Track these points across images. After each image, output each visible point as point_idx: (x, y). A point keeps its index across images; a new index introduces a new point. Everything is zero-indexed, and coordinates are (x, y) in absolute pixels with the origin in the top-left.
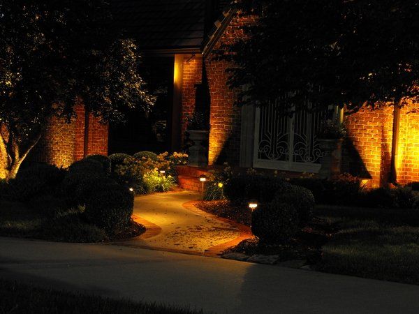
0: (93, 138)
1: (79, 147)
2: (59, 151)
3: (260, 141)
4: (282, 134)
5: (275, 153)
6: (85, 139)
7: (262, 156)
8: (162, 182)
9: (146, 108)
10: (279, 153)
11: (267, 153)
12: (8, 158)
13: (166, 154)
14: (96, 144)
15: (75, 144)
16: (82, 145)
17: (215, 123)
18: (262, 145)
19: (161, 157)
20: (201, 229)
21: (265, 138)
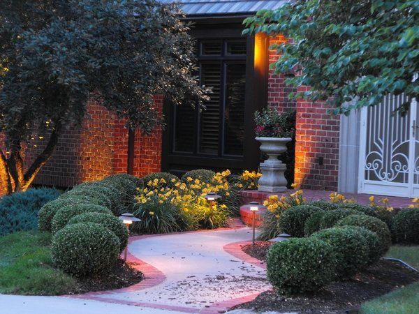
0: (142, 152)
1: (120, 165)
2: (91, 170)
3: (367, 152)
4: (398, 142)
5: (389, 171)
6: (128, 152)
7: (372, 176)
8: (211, 214)
9: (197, 104)
10: (394, 170)
11: (377, 171)
12: (9, 181)
13: (227, 173)
14: (146, 160)
15: (113, 161)
16: (124, 161)
17: (303, 127)
18: (369, 160)
19: (218, 177)
20: (223, 278)
21: (374, 148)
